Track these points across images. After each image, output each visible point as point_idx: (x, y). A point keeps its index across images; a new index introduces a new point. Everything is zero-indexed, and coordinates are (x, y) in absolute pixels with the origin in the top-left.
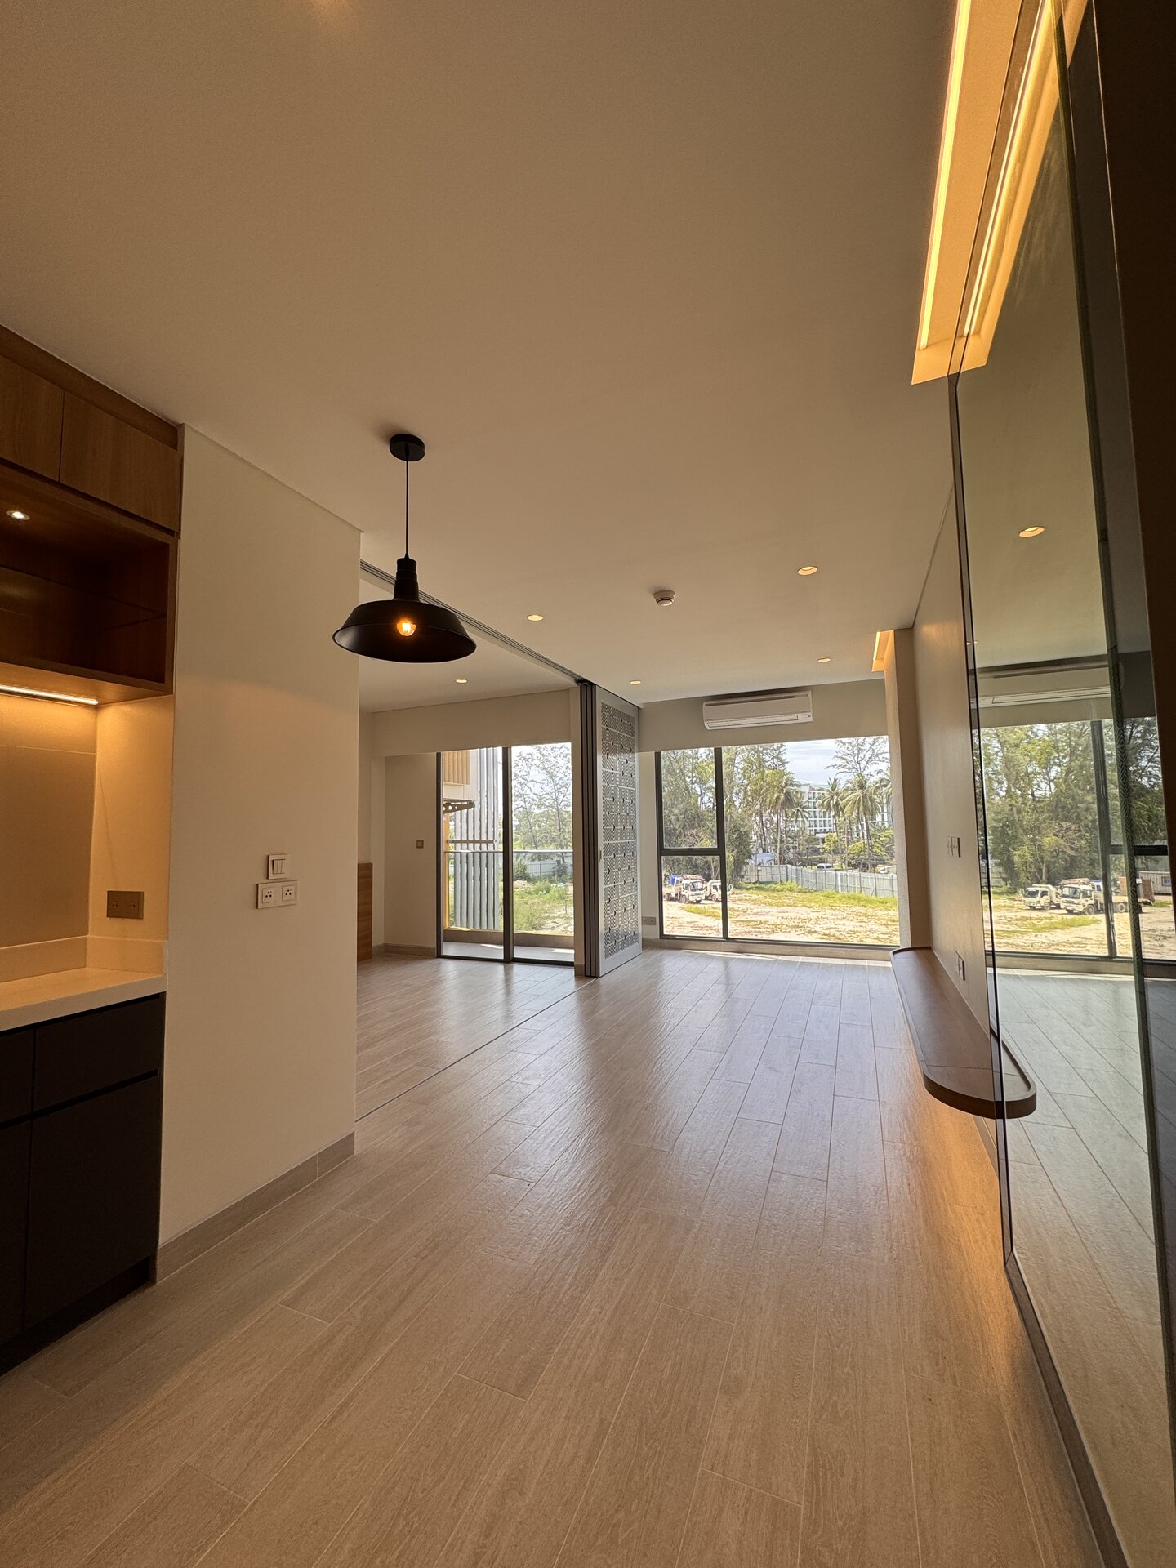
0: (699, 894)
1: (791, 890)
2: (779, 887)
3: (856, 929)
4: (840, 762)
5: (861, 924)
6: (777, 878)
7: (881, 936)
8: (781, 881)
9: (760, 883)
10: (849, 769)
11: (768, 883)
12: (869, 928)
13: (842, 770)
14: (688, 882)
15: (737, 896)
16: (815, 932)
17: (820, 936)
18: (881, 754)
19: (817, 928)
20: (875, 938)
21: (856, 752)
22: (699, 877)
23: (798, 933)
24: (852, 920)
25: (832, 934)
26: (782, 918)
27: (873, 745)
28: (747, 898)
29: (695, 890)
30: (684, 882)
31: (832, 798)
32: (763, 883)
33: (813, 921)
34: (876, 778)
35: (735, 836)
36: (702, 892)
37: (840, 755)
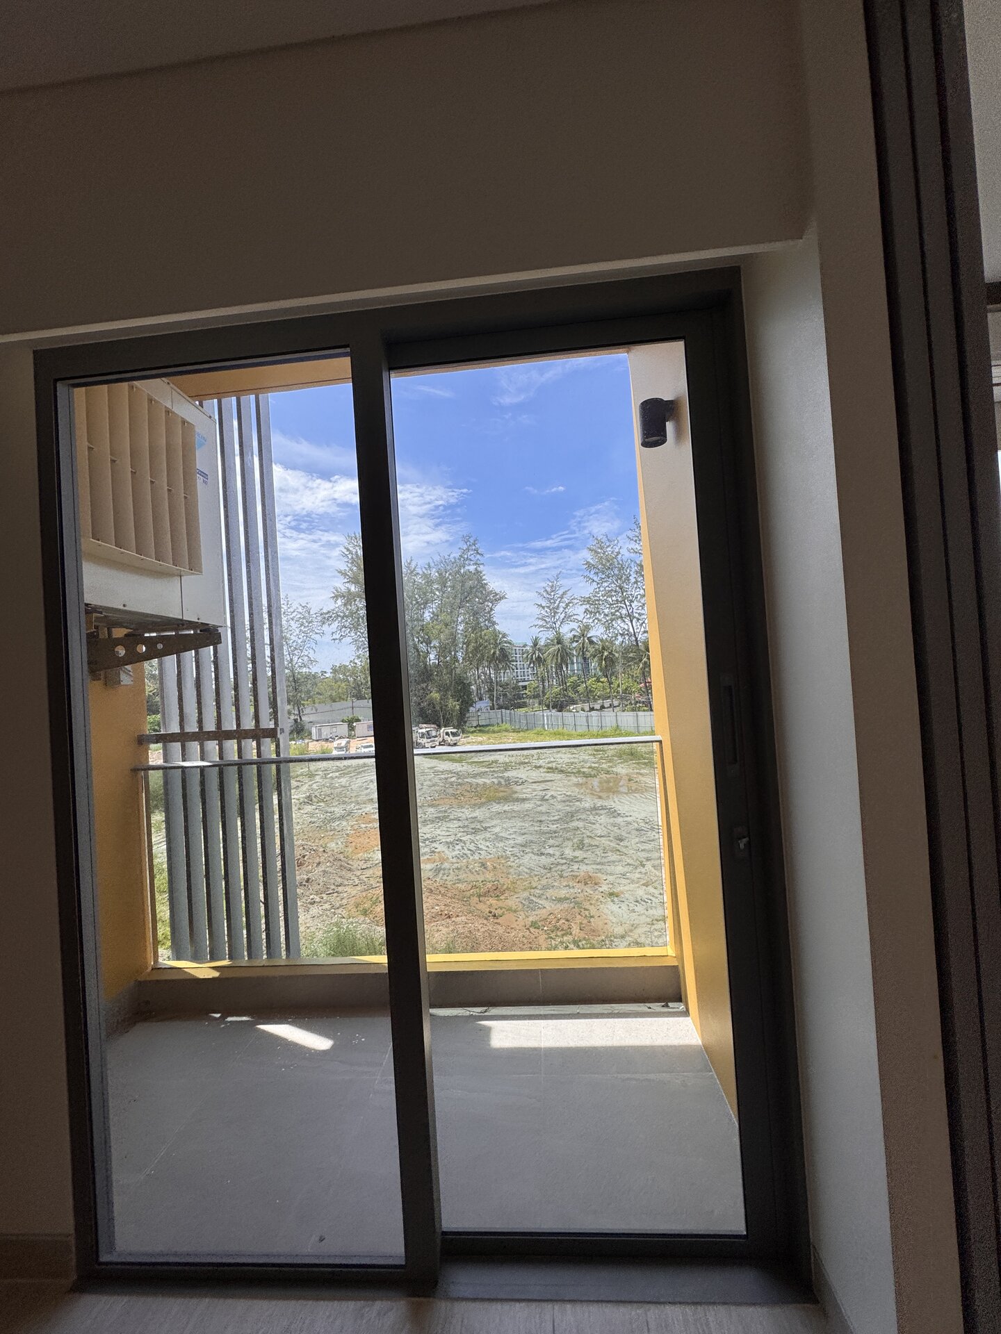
0: (434, 741)
1: (506, 730)
2: (496, 728)
3: (572, 760)
4: (541, 623)
5: (574, 755)
6: (494, 721)
7: (593, 765)
8: (498, 724)
9: (480, 726)
10: (547, 628)
11: (487, 726)
12: (581, 758)
13: (542, 629)
14: (424, 731)
15: (465, 740)
16: (540, 767)
17: (545, 770)
18: (572, 616)
19: (541, 762)
20: (589, 768)
21: (553, 614)
22: (433, 726)
23: (526, 769)
24: (565, 753)
25: (554, 767)
26: (509, 756)
27: (565, 609)
28: (474, 741)
29: (430, 738)
30: (420, 731)
31: (534, 653)
32: (483, 726)
33: (536, 757)
34: (570, 635)
35: (460, 688)
36: (436, 739)
37: (540, 616)
